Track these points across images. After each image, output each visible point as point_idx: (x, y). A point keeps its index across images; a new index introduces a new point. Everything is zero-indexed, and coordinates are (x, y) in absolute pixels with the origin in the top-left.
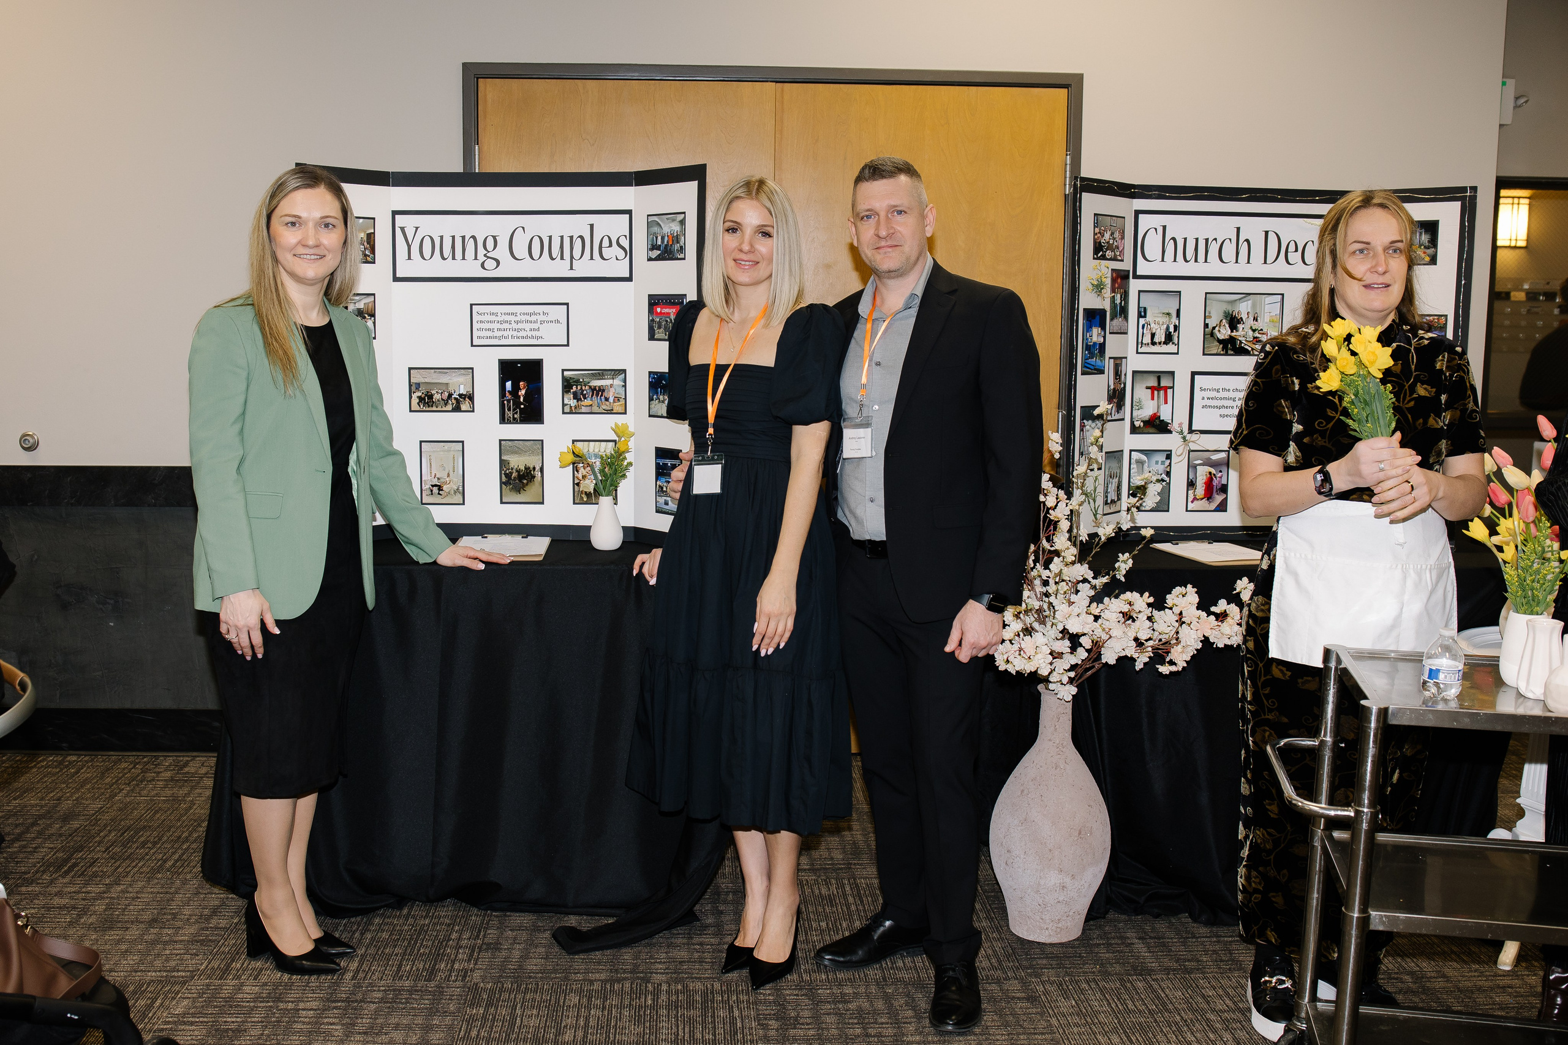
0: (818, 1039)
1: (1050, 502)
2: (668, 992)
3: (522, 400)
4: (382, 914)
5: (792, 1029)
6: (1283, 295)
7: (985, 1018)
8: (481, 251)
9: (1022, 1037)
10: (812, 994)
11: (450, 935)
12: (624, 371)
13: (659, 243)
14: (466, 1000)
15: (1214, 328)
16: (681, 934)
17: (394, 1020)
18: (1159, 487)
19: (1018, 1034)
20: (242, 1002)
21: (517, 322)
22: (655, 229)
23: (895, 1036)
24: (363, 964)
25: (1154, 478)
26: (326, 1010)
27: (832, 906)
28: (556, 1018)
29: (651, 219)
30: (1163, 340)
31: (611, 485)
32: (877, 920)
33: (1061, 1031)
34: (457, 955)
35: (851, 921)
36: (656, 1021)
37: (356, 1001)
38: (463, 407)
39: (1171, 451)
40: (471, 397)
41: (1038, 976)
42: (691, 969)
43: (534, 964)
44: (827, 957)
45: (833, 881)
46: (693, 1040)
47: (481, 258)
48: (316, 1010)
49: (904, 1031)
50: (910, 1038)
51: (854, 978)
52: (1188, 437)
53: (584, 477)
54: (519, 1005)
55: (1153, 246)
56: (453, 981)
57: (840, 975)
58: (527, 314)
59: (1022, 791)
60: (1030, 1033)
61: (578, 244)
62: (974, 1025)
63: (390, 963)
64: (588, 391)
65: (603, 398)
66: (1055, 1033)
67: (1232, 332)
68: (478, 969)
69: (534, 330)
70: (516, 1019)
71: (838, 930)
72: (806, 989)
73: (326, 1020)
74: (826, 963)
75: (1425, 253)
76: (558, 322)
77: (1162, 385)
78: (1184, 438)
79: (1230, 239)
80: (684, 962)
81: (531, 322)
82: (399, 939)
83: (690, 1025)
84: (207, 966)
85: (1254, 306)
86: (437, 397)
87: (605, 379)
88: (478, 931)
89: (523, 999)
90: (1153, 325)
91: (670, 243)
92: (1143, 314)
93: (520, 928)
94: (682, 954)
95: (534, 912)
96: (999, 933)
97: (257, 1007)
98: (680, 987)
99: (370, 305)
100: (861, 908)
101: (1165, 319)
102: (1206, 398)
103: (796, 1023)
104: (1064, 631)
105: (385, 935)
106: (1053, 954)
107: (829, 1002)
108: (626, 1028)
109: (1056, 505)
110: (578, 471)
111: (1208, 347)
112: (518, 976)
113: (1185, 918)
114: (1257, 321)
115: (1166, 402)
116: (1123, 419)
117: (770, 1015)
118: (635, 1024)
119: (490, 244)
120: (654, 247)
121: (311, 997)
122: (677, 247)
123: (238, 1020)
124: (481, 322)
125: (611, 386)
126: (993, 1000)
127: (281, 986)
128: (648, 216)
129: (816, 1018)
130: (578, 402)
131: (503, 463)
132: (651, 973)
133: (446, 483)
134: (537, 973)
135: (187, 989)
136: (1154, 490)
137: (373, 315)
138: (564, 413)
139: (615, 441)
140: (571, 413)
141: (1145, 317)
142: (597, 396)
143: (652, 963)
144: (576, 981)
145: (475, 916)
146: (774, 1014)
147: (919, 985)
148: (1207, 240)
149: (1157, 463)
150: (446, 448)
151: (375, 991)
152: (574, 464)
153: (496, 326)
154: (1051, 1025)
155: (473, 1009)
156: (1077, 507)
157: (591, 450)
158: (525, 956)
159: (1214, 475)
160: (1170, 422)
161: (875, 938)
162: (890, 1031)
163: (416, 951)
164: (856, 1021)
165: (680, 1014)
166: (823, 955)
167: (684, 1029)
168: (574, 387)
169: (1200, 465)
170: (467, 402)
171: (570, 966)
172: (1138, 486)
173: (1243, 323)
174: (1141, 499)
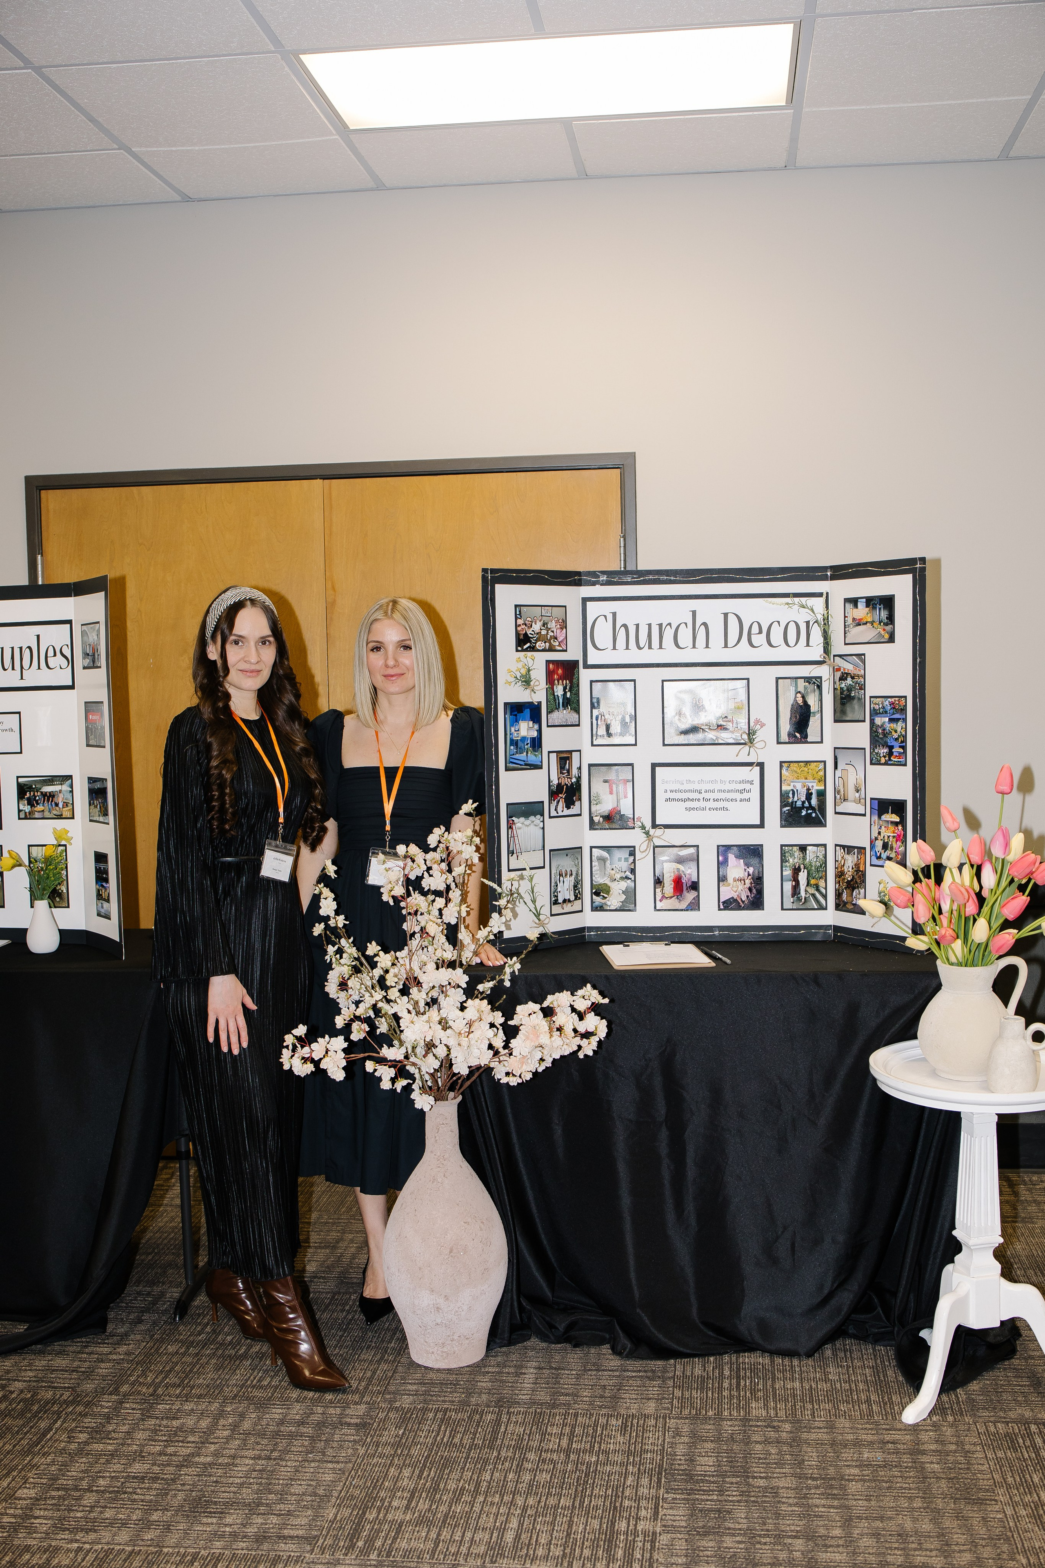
0: (111, 1455)
5: (96, 1442)
6: (748, 679)
10: (148, 1409)
12: (71, 777)
13: (88, 651)
15: (673, 717)
18: (623, 885)
19: (312, 1461)
23: (189, 1456)
25: (618, 876)
30: (619, 731)
39: (634, 847)
52: (652, 832)
55: (603, 633)
61: (27, 654)
64: (40, 797)
65: (53, 803)
67: (693, 720)
75: (884, 630)
76: (12, 730)
77: (623, 777)
78: (647, 833)
79: (686, 624)
85: (716, 692)
87: (54, 785)
90: (607, 716)
92: (596, 704)
101: (619, 710)
102: (669, 791)
103: (106, 1436)
107: (157, 1417)
110: (34, 876)
111: (669, 737)
113: (606, 1349)
114: (720, 707)
115: (625, 796)
116: (580, 815)
120: (85, 656)
122: (96, 655)
125: (60, 791)
128: (84, 625)
130: (31, 807)
136: (618, 889)
138: (19, 819)
140: (26, 818)
141: (598, 707)
142: (48, 801)
143: (25, 1370)
148: (660, 625)
149: (620, 859)
159: (683, 871)
160: (631, 816)
162: (188, 1451)
164: (165, 1438)
168: (28, 794)
172: (600, 885)
173: (706, 711)
174: (605, 898)
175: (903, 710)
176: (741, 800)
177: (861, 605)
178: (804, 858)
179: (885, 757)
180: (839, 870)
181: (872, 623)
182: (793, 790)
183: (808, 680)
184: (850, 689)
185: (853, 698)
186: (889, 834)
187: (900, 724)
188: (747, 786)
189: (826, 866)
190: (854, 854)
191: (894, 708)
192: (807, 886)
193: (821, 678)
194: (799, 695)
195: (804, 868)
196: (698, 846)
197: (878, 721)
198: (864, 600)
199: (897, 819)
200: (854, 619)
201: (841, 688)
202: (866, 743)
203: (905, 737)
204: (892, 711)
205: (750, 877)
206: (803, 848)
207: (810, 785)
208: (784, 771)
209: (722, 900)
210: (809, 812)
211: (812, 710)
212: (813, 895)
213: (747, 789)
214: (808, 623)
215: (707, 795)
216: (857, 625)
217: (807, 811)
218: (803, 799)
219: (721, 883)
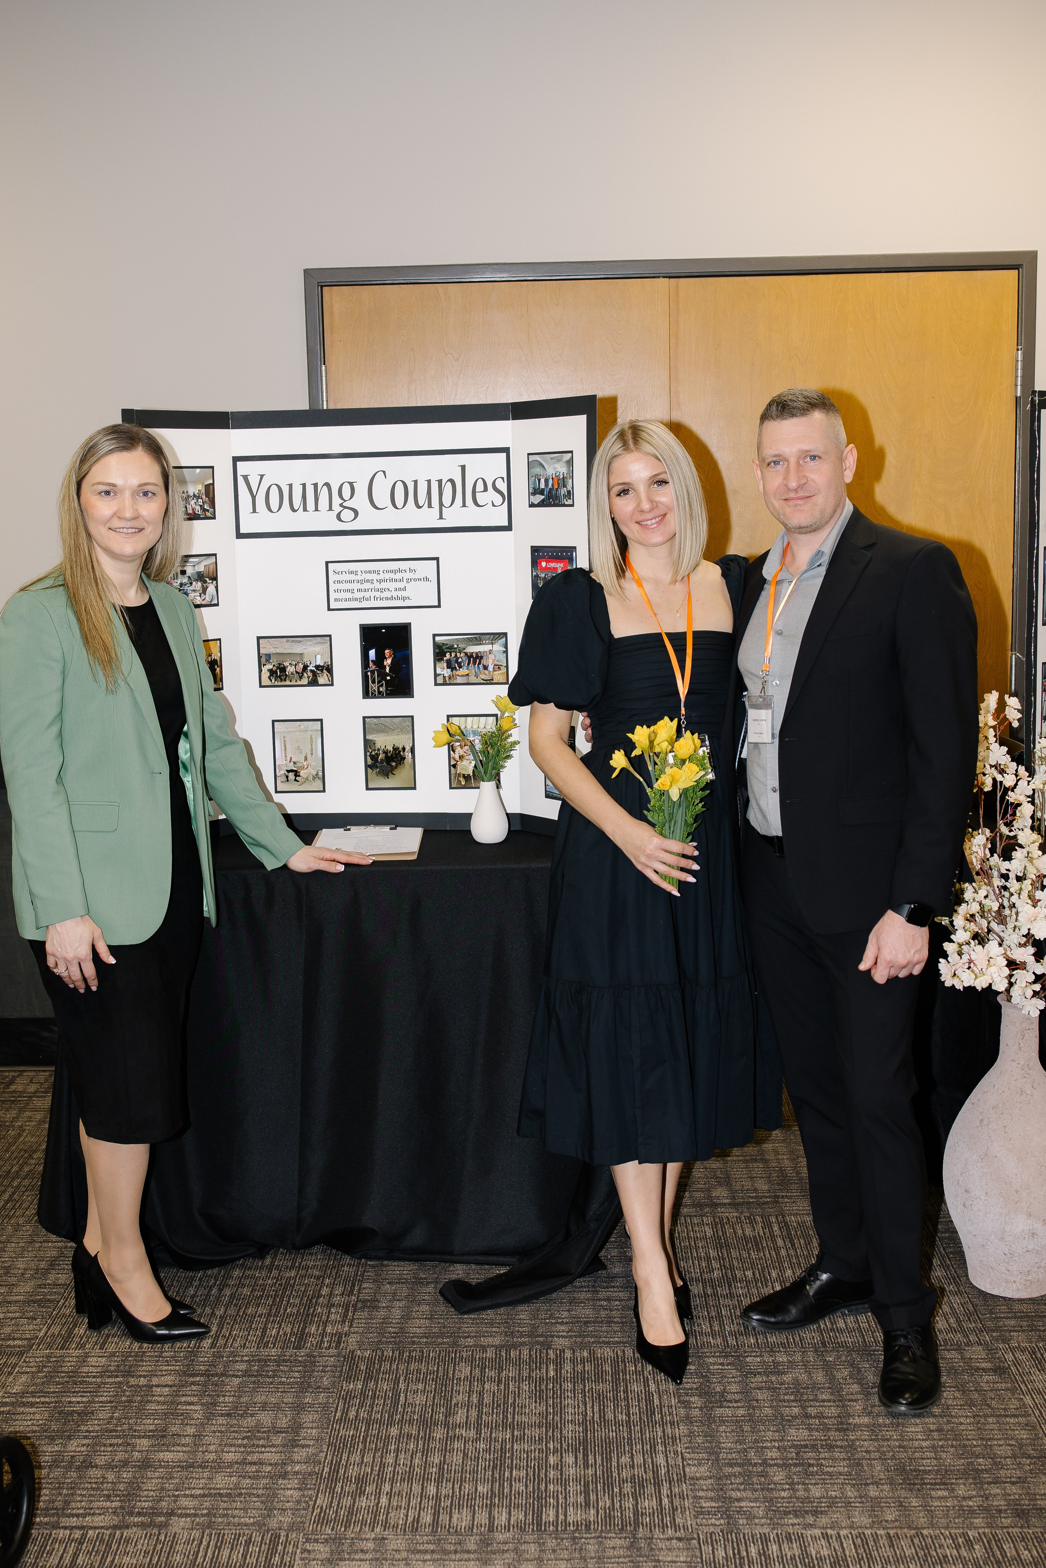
0: (750, 1420)
1: (1009, 780)
2: (573, 1361)
3: (388, 670)
4: (242, 1265)
5: (718, 1407)
7: (945, 1394)
8: (336, 500)
9: (990, 1420)
10: (739, 1363)
11: (320, 1290)
12: (505, 635)
13: (542, 486)
14: (341, 1371)
16: (585, 1287)
17: (260, 1398)
19: (986, 1416)
20: (88, 1377)
21: (380, 581)
22: (537, 470)
23: (840, 1417)
24: (222, 1328)
26: (183, 1386)
27: (758, 1250)
28: (445, 1394)
29: (532, 458)
31: (494, 768)
32: (812, 1273)
33: (1037, 1413)
34: (329, 1316)
35: (782, 1269)
36: (561, 1398)
37: (217, 1375)
38: (321, 680)
40: (329, 669)
41: (1005, 1341)
42: (597, 1331)
43: (418, 1326)
44: (755, 1317)
45: (759, 1219)
46: (604, 1421)
47: (337, 508)
48: (171, 1386)
49: (850, 1410)
50: (857, 1420)
51: (788, 1343)
53: (461, 757)
54: (402, 1378)
56: (326, 1348)
57: (772, 1339)
58: (391, 571)
59: (982, 1121)
60: (1000, 1415)
61: (448, 488)
62: (932, 1404)
63: (253, 1326)
64: (464, 659)
65: (481, 666)
66: (1030, 1415)
68: (354, 1333)
69: (400, 589)
70: (399, 1396)
71: (766, 1280)
72: (732, 1356)
73: (183, 1399)
74: (754, 1324)
76: (427, 579)
80: (589, 1322)
81: (396, 580)
82: (262, 1296)
83: (600, 1402)
84: (46, 1333)
86: (290, 669)
87: (483, 644)
88: (352, 1284)
89: (407, 1370)
91: (556, 487)
93: (399, 1281)
94: (586, 1312)
95: (416, 1260)
96: (957, 1285)
97: (104, 1384)
98: (586, 1354)
99: (211, 567)
100: (792, 1252)
103: (722, 1399)
104: (1028, 935)
105: (246, 1291)
106: (1023, 1312)
107: (759, 1373)
108: (525, 1406)
109: (1016, 785)
110: (454, 751)
112: (400, 1342)
117: (691, 1389)
118: (536, 1402)
119: (346, 492)
120: (536, 491)
121: (165, 1371)
122: (563, 491)
123: (84, 1399)
124: (339, 582)
125: (490, 652)
126: (954, 1372)
127: (131, 1356)
128: (529, 454)
129: (746, 1392)
130: (452, 671)
131: (368, 744)
132: (552, 1336)
133: (303, 768)
134: (422, 1337)
135: (25, 1361)
137: (215, 578)
138: (436, 684)
139: (496, 715)
140: (444, 684)
142: (474, 663)
143: (552, 1323)
144: (466, 1347)
145: (348, 1266)
146: (696, 1389)
147: (865, 1351)
150: (302, 727)
151: (237, 1361)
152: (449, 744)
153: (356, 586)
154: (1024, 1404)
155: (350, 1383)
156: (1041, 786)
157: (469, 727)
158: (407, 1317)
161: (811, 1294)
162: (833, 1411)
163: (282, 1311)
164: (792, 1398)
165: (587, 1388)
166: (751, 1314)
167: (593, 1407)
168: (448, 655)
170: (325, 675)
171: (459, 1328)
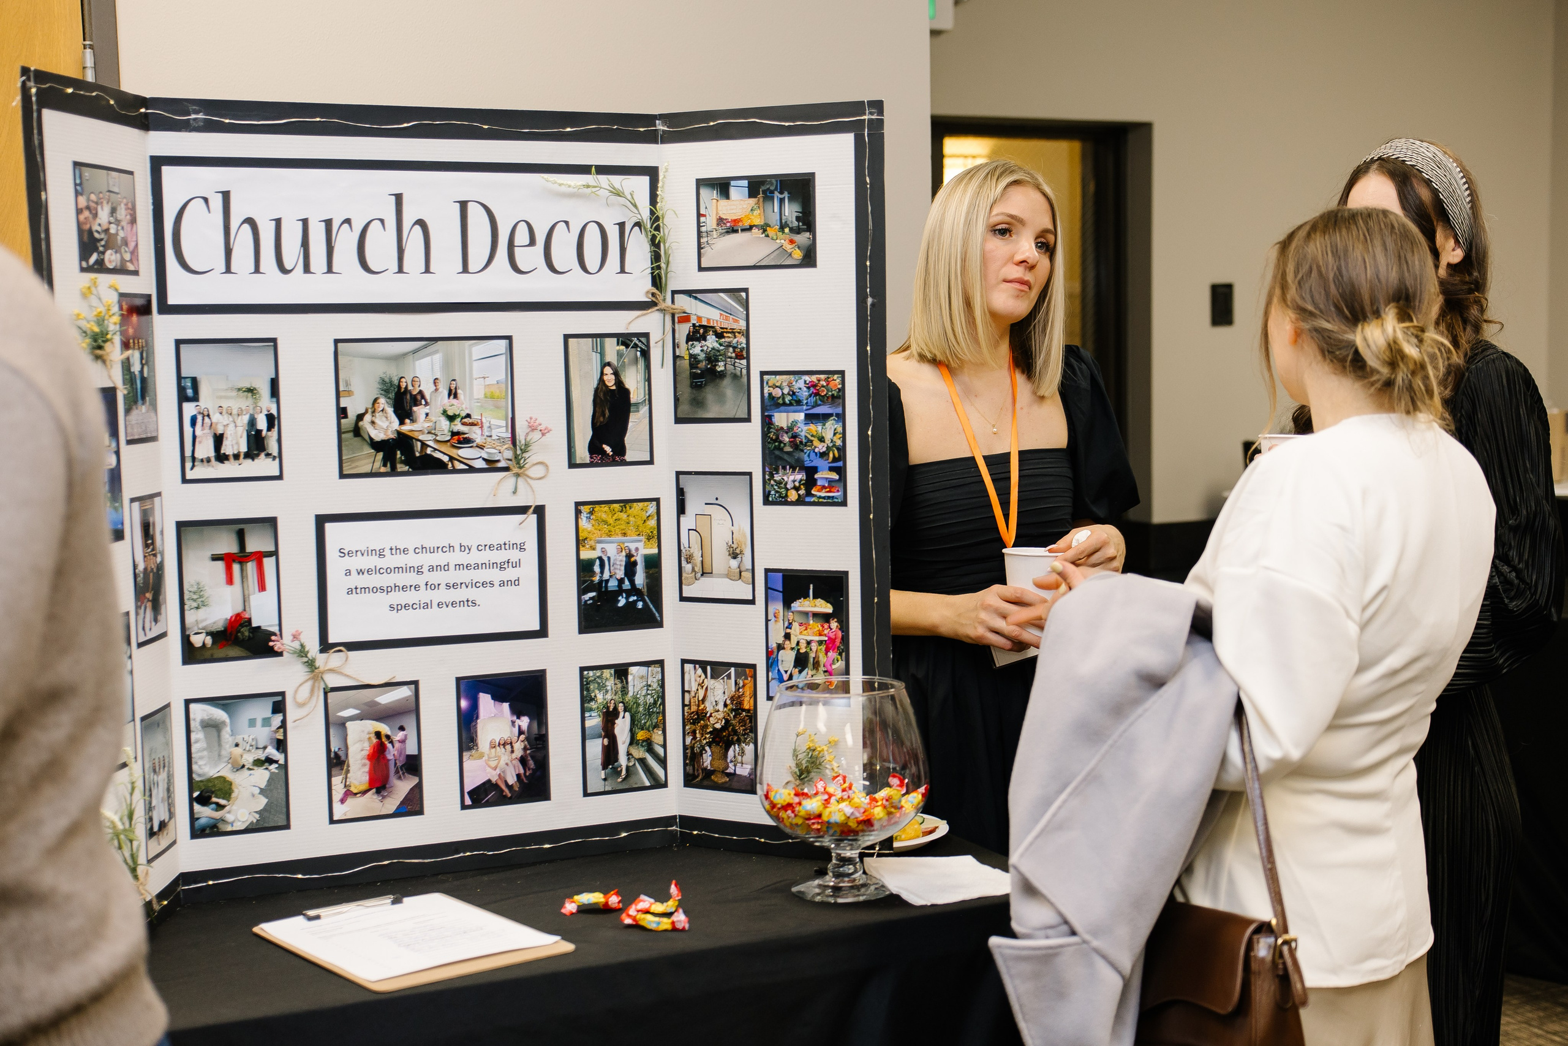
6: (510, 339)
15: (360, 417)
18: (262, 776)
25: (248, 759)
30: (244, 448)
39: (283, 694)
52: (321, 660)
55: (201, 238)
67: (402, 423)
75: (792, 242)
77: (252, 546)
78: (311, 664)
79: (382, 221)
85: (447, 364)
90: (216, 417)
92: (190, 392)
101: (244, 403)
102: (354, 573)
111: (352, 460)
114: (456, 396)
115: (262, 587)
116: (163, 635)
136: (249, 786)
141: (195, 398)
148: (328, 223)
149: (253, 723)
159: (388, 737)
160: (275, 629)
169: (352, 718)
172: (210, 780)
173: (427, 404)
174: (220, 807)
175: (838, 397)
176: (502, 584)
177: (738, 192)
178: (624, 690)
179: (797, 489)
180: (694, 708)
181: (764, 228)
182: (600, 559)
183: (624, 339)
184: (712, 358)
185: (722, 375)
186: (809, 638)
187: (831, 425)
188: (514, 555)
189: (663, 703)
190: (729, 676)
191: (817, 394)
192: (631, 744)
193: (647, 335)
194: (608, 370)
195: (625, 711)
196: (416, 683)
197: (781, 419)
198: (745, 183)
199: (828, 609)
200: (721, 221)
201: (691, 356)
202: (754, 462)
203: (842, 450)
204: (813, 399)
205: (522, 737)
206: (621, 671)
207: (632, 546)
208: (583, 522)
209: (467, 788)
210: (632, 599)
211: (634, 398)
212: (642, 761)
213: (514, 559)
214: (622, 226)
215: (429, 577)
216: (728, 232)
217: (627, 598)
218: (620, 574)
219: (466, 755)
